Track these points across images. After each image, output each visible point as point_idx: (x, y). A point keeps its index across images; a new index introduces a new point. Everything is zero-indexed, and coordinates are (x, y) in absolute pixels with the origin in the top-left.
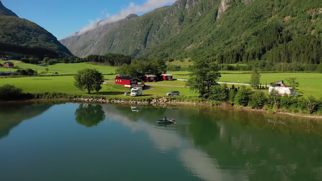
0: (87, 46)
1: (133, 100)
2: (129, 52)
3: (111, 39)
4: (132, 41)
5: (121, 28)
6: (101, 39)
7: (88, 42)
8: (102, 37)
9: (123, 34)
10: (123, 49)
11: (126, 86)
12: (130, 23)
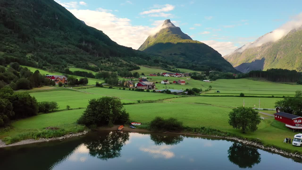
0: (250, 60)
1: (296, 153)
2: (295, 64)
3: (275, 52)
4: (299, 53)
5: (287, 41)
6: (264, 52)
7: (250, 56)
8: (265, 50)
9: (288, 46)
10: (288, 61)
11: (287, 125)
12: (297, 34)
